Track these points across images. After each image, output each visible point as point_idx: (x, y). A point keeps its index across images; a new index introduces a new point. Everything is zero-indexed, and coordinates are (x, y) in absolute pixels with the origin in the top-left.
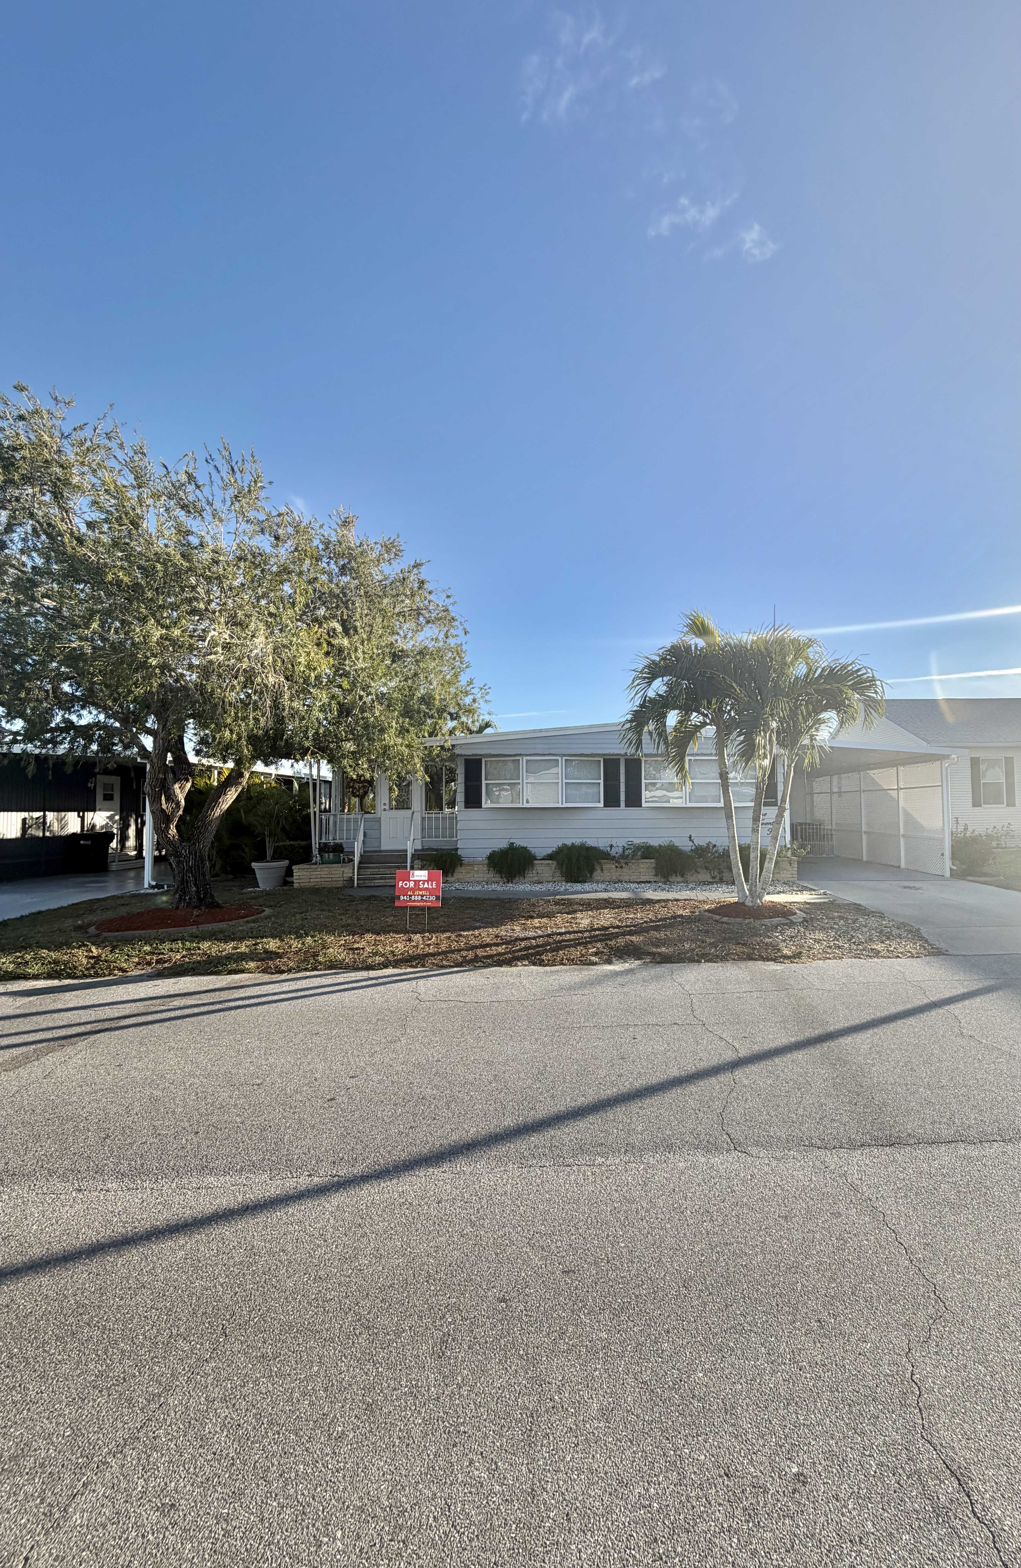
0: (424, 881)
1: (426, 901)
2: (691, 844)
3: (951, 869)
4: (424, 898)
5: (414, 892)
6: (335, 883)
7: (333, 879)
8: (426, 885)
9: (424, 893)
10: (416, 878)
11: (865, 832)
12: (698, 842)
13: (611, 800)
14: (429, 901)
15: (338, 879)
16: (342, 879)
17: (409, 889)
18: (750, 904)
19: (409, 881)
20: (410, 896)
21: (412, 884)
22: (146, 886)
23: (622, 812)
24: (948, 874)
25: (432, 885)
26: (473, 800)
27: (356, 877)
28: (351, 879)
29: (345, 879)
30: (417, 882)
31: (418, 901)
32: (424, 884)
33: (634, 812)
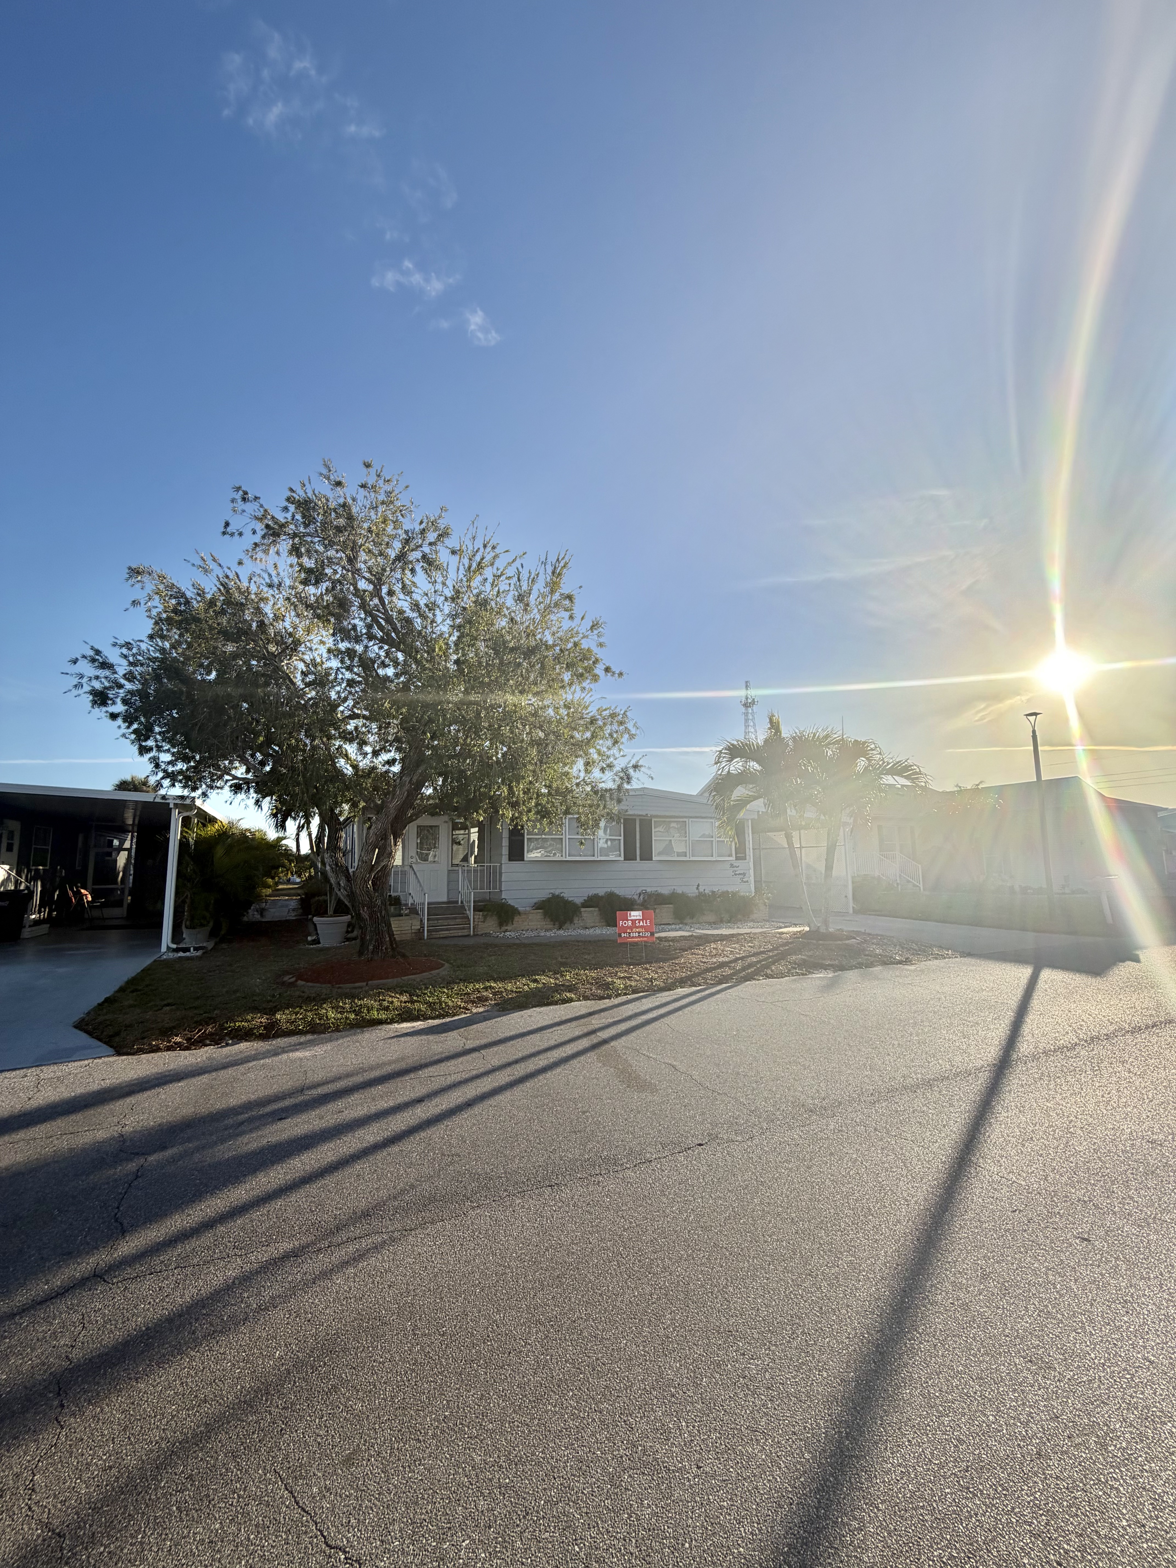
0: (639, 920)
1: (643, 937)
2: (697, 891)
3: (853, 907)
4: (641, 934)
5: (632, 930)
6: (404, 936)
7: (403, 932)
8: (641, 923)
9: (640, 930)
10: (633, 918)
11: (764, 882)
12: (701, 889)
13: (629, 856)
14: (645, 937)
15: (407, 932)
16: (410, 931)
17: (628, 927)
18: (825, 931)
19: (628, 920)
20: (629, 933)
21: (630, 923)
22: (164, 949)
23: (638, 865)
24: (851, 911)
25: (646, 923)
26: (517, 853)
27: (426, 929)
28: (420, 932)
29: (413, 931)
30: (633, 921)
31: (636, 937)
32: (639, 922)
33: (646, 864)
